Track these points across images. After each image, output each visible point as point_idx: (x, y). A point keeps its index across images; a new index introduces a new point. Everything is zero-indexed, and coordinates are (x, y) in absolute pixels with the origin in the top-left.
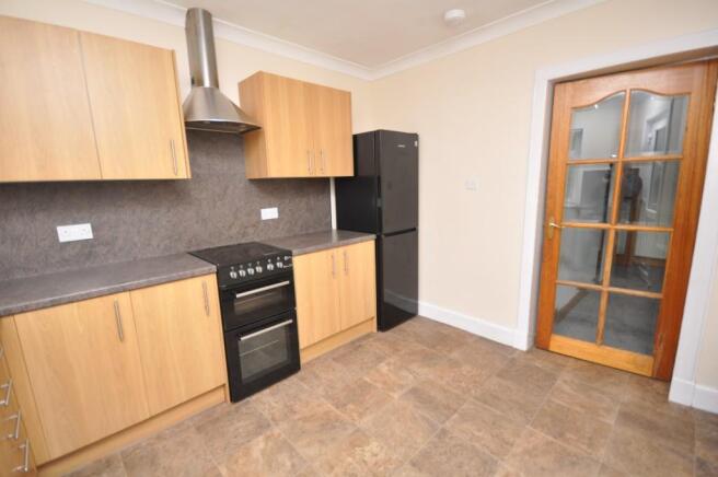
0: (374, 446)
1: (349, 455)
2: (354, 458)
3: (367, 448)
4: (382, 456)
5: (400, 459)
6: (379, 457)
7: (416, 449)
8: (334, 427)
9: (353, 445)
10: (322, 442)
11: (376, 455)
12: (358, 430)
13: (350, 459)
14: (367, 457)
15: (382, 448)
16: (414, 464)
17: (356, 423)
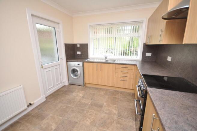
0: (88, 123)
1: (93, 118)
2: (92, 118)
3: (90, 122)
4: (85, 121)
5: (80, 123)
6: (86, 121)
7: (76, 127)
8: (102, 123)
9: (94, 121)
10: (102, 118)
11: (87, 121)
12: (95, 126)
13: (93, 117)
14: (89, 120)
15: (86, 123)
16: (77, 123)
17: (97, 128)
